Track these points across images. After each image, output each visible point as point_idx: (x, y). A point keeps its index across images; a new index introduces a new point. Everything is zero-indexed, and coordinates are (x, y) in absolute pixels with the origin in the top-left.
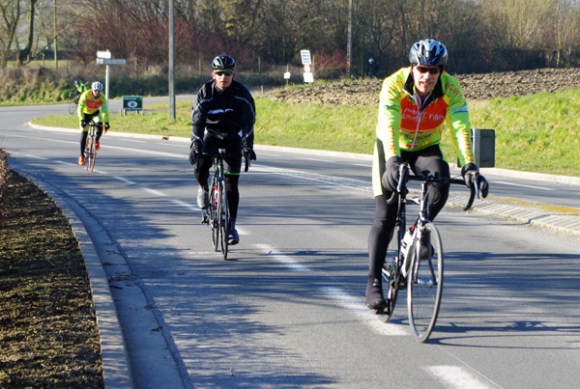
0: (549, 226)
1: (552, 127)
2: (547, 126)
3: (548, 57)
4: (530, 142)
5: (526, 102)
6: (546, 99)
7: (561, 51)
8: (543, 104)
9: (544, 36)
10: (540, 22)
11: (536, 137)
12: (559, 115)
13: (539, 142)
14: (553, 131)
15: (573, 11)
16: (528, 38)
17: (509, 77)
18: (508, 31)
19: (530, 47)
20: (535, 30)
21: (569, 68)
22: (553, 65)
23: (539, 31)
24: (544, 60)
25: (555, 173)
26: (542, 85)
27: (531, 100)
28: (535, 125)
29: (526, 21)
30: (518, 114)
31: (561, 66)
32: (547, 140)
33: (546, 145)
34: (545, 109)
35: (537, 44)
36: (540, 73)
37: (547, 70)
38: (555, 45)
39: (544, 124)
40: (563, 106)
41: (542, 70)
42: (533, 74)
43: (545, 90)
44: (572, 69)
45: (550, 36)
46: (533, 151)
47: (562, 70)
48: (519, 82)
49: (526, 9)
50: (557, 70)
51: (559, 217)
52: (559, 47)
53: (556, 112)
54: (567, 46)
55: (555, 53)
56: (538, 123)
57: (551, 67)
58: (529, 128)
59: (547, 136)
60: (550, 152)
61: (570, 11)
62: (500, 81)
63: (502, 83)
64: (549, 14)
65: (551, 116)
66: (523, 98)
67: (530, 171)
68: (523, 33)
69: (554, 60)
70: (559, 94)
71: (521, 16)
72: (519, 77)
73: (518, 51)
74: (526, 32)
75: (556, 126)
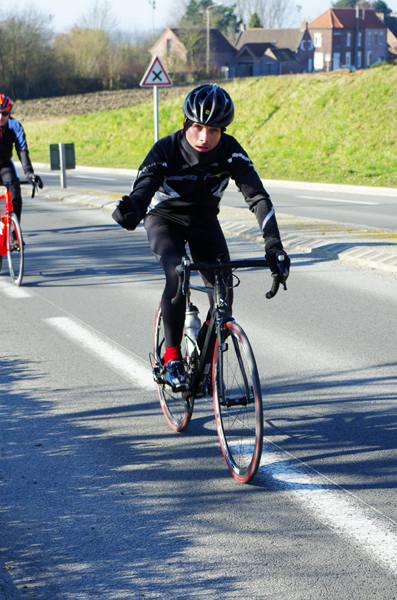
1: (112, 135)
2: (108, 134)
3: (104, 83)
4: (97, 146)
5: (93, 118)
6: (106, 116)
7: (113, 79)
8: (104, 120)
9: (100, 68)
10: (97, 59)
11: (101, 142)
12: (115, 126)
13: (104, 146)
14: (112, 138)
15: (119, 50)
16: (90, 70)
17: (79, 98)
18: (76, 66)
19: (92, 76)
21: (119, 90)
22: (108, 88)
23: (97, 65)
24: (102, 85)
25: (116, 168)
26: (102, 103)
27: (95, 116)
28: (100, 134)
29: (88, 59)
30: (88, 127)
31: (114, 89)
32: (108, 144)
33: (108, 147)
34: (106, 122)
35: (96, 74)
36: (100, 95)
37: (104, 92)
38: (108, 74)
39: (106, 133)
40: (118, 120)
41: (101, 93)
42: (95, 96)
43: (104, 107)
44: (121, 91)
45: (104, 68)
46: (100, 152)
47: (115, 92)
48: (86, 102)
49: (87, 50)
50: (111, 92)
52: (112, 76)
53: (113, 124)
54: (116, 75)
55: (108, 80)
56: (101, 132)
57: (107, 90)
58: (96, 136)
59: (109, 141)
60: (111, 152)
61: (117, 50)
62: (73, 102)
63: (75, 103)
64: (103, 53)
65: (110, 127)
66: (90, 115)
67: (99, 166)
68: (86, 67)
69: (108, 85)
70: (114, 112)
71: (84, 55)
72: (86, 99)
73: (84, 79)
74: (88, 66)
75: (114, 135)
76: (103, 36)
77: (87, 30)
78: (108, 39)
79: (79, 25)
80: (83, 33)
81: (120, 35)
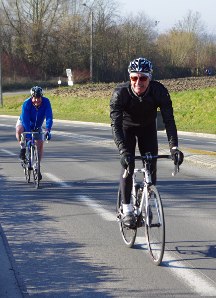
0: (192, 160)
1: (194, 108)
2: (192, 107)
3: (192, 71)
4: (183, 116)
5: (181, 95)
6: (191, 94)
7: (199, 68)
8: (190, 96)
9: (190, 60)
10: (188, 53)
11: (186, 113)
12: (198, 101)
13: (188, 115)
14: (195, 110)
15: (205, 47)
16: (182, 61)
17: (173, 81)
18: (172, 58)
19: (183, 66)
20: (186, 57)
21: (203, 76)
22: (195, 75)
23: (187, 58)
24: (190, 72)
25: (196, 132)
26: (189, 85)
27: (183, 94)
28: (186, 107)
29: (181, 53)
30: (177, 101)
31: (199, 76)
32: (191, 114)
33: (191, 117)
34: (190, 98)
35: (186, 64)
36: (188, 79)
37: (192, 78)
38: (196, 65)
39: (190, 106)
40: (200, 97)
41: (189, 78)
42: (185, 80)
43: (191, 88)
44: (204, 77)
45: (193, 60)
46: (185, 120)
47: (199, 78)
48: (178, 84)
49: (181, 47)
50: (197, 78)
51: (197, 156)
52: (198, 66)
53: (196, 100)
54: (202, 65)
55: (196, 69)
56: (187, 106)
57: (194, 76)
58: (183, 108)
59: (192, 113)
60: (194, 121)
61: (203, 47)
62: (168, 84)
63: (169, 85)
64: (192, 49)
65: (194, 102)
66: (180, 93)
67: (183, 131)
68: (179, 59)
69: (195, 73)
70: (197, 91)
71: (178, 50)
72: (178, 82)
73: (177, 68)
74: (181, 58)
75: (196, 108)
76: (193, 37)
77: (182, 32)
78: (197, 40)
79: (176, 29)
80: (179, 34)
81: (206, 36)
